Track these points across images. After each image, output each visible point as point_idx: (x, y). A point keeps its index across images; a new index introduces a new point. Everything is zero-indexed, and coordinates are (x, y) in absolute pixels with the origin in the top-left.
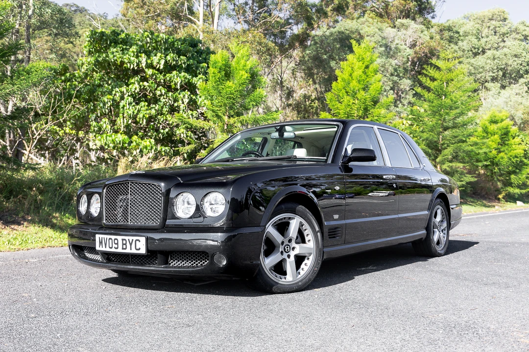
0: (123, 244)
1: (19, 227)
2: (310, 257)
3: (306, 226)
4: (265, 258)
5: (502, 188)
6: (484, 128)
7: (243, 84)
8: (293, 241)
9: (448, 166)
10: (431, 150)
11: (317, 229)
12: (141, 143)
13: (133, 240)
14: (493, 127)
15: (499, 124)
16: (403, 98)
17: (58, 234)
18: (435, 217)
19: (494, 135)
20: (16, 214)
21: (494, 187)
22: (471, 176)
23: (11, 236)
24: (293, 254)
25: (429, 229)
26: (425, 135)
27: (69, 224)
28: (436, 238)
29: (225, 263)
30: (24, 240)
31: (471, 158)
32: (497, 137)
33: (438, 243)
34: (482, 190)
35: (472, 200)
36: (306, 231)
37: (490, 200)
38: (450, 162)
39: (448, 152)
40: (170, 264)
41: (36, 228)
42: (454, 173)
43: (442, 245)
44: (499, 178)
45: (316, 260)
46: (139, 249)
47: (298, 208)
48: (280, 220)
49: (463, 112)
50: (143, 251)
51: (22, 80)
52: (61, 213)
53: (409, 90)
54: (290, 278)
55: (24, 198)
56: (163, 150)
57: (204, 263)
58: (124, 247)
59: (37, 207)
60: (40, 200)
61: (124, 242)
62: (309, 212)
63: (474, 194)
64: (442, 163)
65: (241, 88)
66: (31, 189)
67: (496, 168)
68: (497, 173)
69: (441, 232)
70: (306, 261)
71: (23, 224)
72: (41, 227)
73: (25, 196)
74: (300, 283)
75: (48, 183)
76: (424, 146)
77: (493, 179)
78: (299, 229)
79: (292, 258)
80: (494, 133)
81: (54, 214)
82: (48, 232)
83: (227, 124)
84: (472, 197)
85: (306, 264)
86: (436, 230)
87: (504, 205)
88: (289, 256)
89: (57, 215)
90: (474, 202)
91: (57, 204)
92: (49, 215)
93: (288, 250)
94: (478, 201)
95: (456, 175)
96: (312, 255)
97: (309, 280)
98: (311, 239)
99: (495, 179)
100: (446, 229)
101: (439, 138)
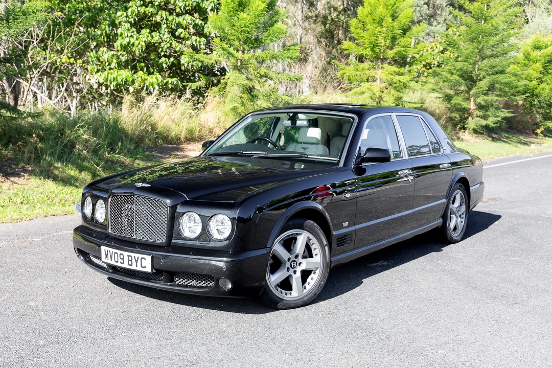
0: (129, 260)
1: (20, 179)
2: (316, 272)
3: (314, 240)
4: (271, 276)
5: (541, 122)
6: (526, 54)
7: (259, 15)
8: (300, 257)
9: (483, 100)
10: (465, 81)
11: (325, 243)
12: (147, 79)
13: (138, 257)
14: (536, 54)
15: (542, 50)
16: (439, 15)
17: (60, 188)
18: (453, 203)
19: (537, 62)
20: (16, 164)
21: (533, 120)
22: (507, 111)
23: (12, 191)
24: (299, 269)
25: (445, 217)
26: (459, 65)
27: (71, 176)
28: (452, 225)
29: (230, 286)
30: (26, 196)
31: (510, 90)
32: (539, 66)
33: (455, 229)
34: (518, 124)
35: (507, 135)
36: (313, 245)
37: (527, 135)
38: (485, 95)
39: (483, 84)
40: (176, 282)
41: (37, 180)
42: (488, 107)
43: (459, 231)
44: (538, 110)
45: (323, 274)
46: (145, 267)
47: (305, 224)
48: (287, 236)
49: (504, 40)
50: (148, 269)
51: (18, 23)
52: (63, 163)
53: (446, 6)
54: (295, 294)
55: (24, 146)
56: (170, 82)
57: (209, 284)
58: (130, 263)
59: (37, 156)
60: (41, 148)
61: (130, 258)
62: (317, 226)
63: (509, 128)
64: (476, 96)
65: (256, 20)
66: (30, 135)
67: (536, 100)
68: (537, 105)
69: (459, 218)
70: (312, 275)
71: (24, 176)
72: (42, 179)
73: (26, 143)
74: (306, 298)
75: (48, 130)
76: (458, 77)
77: (532, 112)
78: (307, 243)
79: (299, 274)
80: (536, 60)
81: (56, 165)
82: (50, 185)
83: (241, 60)
84: (508, 132)
85: (312, 279)
86: (454, 216)
87: (542, 140)
88: (295, 272)
89: (59, 165)
90: (509, 138)
91: (58, 154)
92: (50, 164)
93: (294, 266)
94: (513, 137)
95: (491, 110)
96: (318, 270)
97: (315, 294)
98: (319, 253)
99: (535, 112)
100: (465, 213)
101: (474, 68)
